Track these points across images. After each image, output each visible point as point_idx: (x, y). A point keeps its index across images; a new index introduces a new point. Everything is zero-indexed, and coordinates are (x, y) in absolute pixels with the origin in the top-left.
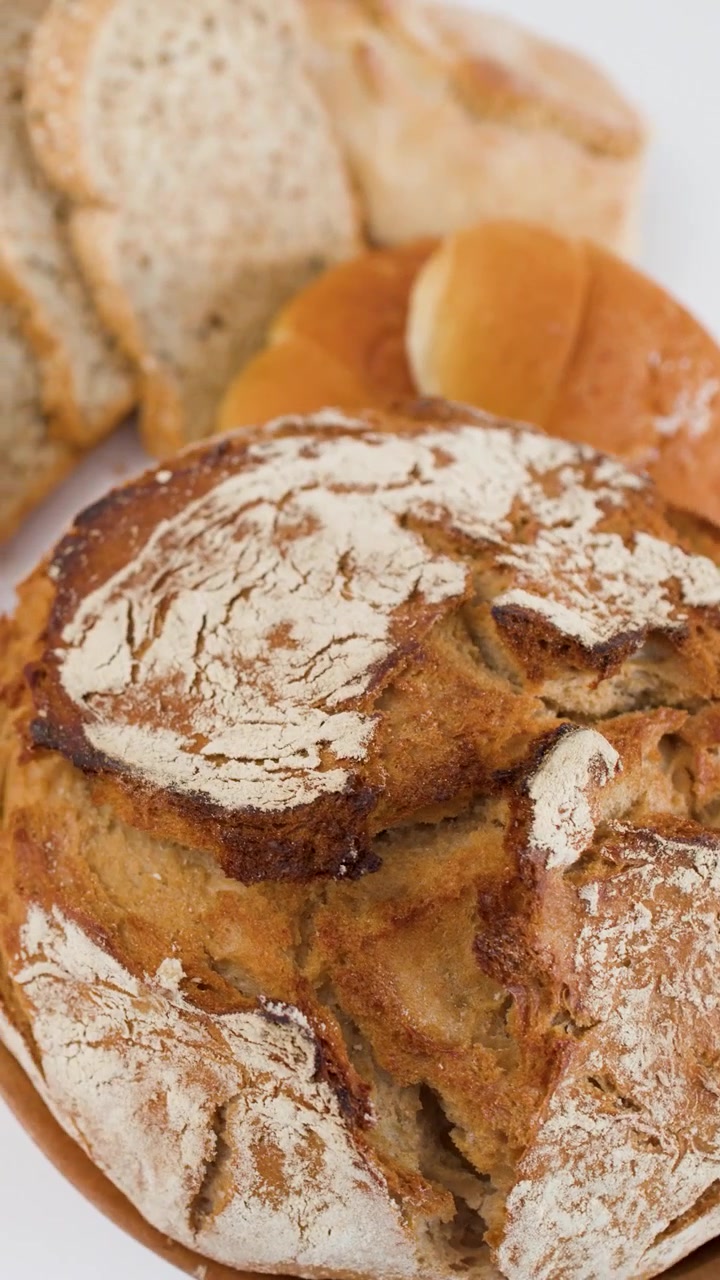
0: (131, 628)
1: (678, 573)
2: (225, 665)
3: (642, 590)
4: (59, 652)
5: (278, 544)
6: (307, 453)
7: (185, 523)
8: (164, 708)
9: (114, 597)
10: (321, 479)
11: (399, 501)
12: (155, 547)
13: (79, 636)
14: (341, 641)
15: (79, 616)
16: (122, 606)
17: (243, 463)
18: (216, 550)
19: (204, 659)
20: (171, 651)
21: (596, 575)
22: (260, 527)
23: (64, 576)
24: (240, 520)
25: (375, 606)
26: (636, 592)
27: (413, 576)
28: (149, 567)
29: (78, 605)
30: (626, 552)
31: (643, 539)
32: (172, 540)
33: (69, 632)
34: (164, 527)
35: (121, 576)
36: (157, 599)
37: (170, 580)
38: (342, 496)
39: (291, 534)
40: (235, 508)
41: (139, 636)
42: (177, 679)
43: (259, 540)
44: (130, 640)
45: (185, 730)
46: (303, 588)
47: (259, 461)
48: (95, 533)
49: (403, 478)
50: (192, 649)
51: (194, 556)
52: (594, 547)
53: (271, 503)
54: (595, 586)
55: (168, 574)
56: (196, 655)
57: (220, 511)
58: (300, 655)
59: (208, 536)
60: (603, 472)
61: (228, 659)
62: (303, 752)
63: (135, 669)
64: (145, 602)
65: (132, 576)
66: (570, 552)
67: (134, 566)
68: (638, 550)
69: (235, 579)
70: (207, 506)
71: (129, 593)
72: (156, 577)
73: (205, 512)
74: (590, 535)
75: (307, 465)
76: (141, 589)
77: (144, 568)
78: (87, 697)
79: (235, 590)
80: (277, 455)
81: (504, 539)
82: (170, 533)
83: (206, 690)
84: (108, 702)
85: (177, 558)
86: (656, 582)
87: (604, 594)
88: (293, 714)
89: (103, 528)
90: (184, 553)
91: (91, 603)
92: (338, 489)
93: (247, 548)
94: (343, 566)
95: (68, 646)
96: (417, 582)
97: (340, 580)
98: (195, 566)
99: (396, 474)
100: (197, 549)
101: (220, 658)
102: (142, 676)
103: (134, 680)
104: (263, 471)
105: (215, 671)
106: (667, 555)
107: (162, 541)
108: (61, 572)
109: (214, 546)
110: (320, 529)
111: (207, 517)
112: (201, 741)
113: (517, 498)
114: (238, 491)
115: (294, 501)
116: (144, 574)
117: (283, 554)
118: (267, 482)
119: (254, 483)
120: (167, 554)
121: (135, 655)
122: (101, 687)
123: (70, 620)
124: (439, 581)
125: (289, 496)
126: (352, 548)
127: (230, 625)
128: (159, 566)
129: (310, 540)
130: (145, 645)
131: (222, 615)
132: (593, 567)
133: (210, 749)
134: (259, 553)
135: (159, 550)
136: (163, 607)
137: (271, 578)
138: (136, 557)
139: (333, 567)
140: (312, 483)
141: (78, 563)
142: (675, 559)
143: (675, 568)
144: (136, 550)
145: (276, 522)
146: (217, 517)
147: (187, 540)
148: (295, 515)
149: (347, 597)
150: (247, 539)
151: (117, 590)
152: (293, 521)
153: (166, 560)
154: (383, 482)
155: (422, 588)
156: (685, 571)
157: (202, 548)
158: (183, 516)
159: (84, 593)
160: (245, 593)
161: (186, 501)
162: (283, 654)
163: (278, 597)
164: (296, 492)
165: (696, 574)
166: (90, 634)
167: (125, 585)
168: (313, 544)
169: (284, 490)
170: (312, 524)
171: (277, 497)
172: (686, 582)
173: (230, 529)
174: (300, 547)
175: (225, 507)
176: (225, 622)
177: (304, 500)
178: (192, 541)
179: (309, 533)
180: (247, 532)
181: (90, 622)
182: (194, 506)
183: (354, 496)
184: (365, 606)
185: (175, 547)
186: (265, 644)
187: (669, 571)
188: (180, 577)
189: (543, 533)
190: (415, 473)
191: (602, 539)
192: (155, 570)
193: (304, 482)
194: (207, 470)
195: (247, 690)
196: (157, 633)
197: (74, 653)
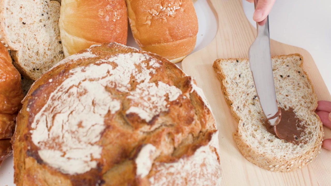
0: (47, 123)
1: (168, 92)
2: (69, 133)
3: (160, 98)
4: (31, 131)
5: (78, 97)
6: (83, 71)
7: (57, 93)
8: (56, 145)
9: (42, 115)
10: (87, 78)
11: (104, 82)
12: (50, 100)
13: (35, 126)
14: (93, 126)
15: (35, 121)
16: (44, 117)
17: (69, 75)
18: (64, 100)
19: (64, 131)
20: (56, 130)
21: (150, 96)
22: (74, 93)
23: (30, 110)
24: (69, 92)
25: (100, 115)
26: (158, 99)
27: (108, 106)
28: (50, 106)
29: (34, 117)
30: (156, 87)
31: (160, 83)
32: (54, 98)
33: (33, 125)
34: (52, 94)
35: (44, 109)
36: (52, 115)
37: (54, 109)
38: (92, 82)
39: (81, 94)
40: (68, 88)
41: (49, 125)
42: (58, 137)
43: (74, 97)
44: (47, 126)
45: (61, 150)
46: (84, 111)
47: (72, 74)
48: (36, 98)
49: (105, 75)
50: (61, 129)
51: (59, 102)
52: (149, 87)
53: (76, 86)
54: (149, 99)
55: (54, 107)
56: (62, 131)
57: (64, 89)
58: (85, 130)
59: (62, 96)
60: (151, 63)
61: (69, 131)
62: (87, 156)
63: (49, 134)
64: (50, 115)
65: (46, 108)
66: (144, 90)
67: (46, 106)
68: (159, 86)
69: (69, 108)
70: (61, 88)
71: (46, 113)
72: (51, 109)
73: (61, 90)
74: (148, 84)
75: (83, 74)
76: (48, 112)
77: (48, 106)
78: (39, 143)
79: (69, 112)
80: (76, 72)
81: (129, 90)
82: (54, 96)
83: (65, 139)
84: (44, 144)
85: (56, 103)
86: (163, 95)
87: (151, 101)
88: (84, 146)
89: (38, 96)
90: (57, 101)
91: (37, 117)
92: (91, 80)
93: (71, 100)
94: (93, 103)
95: (33, 129)
96: (109, 108)
97: (92, 107)
98: (60, 105)
99: (104, 74)
100: (60, 100)
101: (67, 131)
102: (51, 136)
103: (49, 138)
104: (74, 77)
105: (67, 135)
106: (165, 87)
107: (52, 98)
108: (30, 109)
109: (64, 99)
110: (87, 92)
111: (61, 91)
112: (65, 153)
113: (132, 74)
114: (68, 83)
115: (81, 85)
116: (49, 108)
117: (79, 100)
118: (74, 80)
119: (72, 81)
120: (54, 102)
121: (49, 130)
122: (42, 140)
123: (33, 122)
124: (114, 107)
125: (80, 83)
126: (95, 98)
127: (69, 121)
128: (52, 106)
129: (85, 96)
130: (51, 127)
131: (67, 119)
132: (149, 94)
133: (67, 156)
134: (74, 100)
135: (51, 101)
136: (54, 117)
137: (77, 108)
138: (46, 103)
139: (91, 104)
140: (85, 79)
141: (33, 106)
142: (167, 88)
143: (167, 90)
144: (46, 101)
145: (77, 91)
146: (64, 91)
147: (57, 98)
148: (81, 89)
149: (94, 112)
150: (71, 96)
151: (43, 113)
152: (81, 91)
153: (53, 104)
154: (101, 77)
155: (111, 109)
156: (169, 91)
157: (61, 100)
158: (56, 91)
159: (35, 114)
160: (71, 112)
161: (57, 86)
162: (81, 130)
163: (79, 114)
164: (81, 82)
165: (172, 91)
166: (38, 125)
167: (45, 111)
168: (86, 97)
169: (79, 82)
170: (85, 92)
171: (77, 84)
172: (170, 94)
173: (67, 94)
174: (83, 98)
175: (65, 88)
176: (68, 121)
177: (83, 84)
178: (59, 98)
179: (85, 94)
180: (71, 95)
181: (38, 122)
182: (59, 88)
183: (94, 82)
184: (98, 115)
185: (55, 100)
186: (77, 127)
187: (166, 91)
188: (57, 108)
189: (138, 86)
190: (108, 72)
191: (151, 84)
192: (51, 107)
193: (83, 79)
194: (60, 78)
195: (74, 139)
196: (53, 125)
197: (35, 131)
